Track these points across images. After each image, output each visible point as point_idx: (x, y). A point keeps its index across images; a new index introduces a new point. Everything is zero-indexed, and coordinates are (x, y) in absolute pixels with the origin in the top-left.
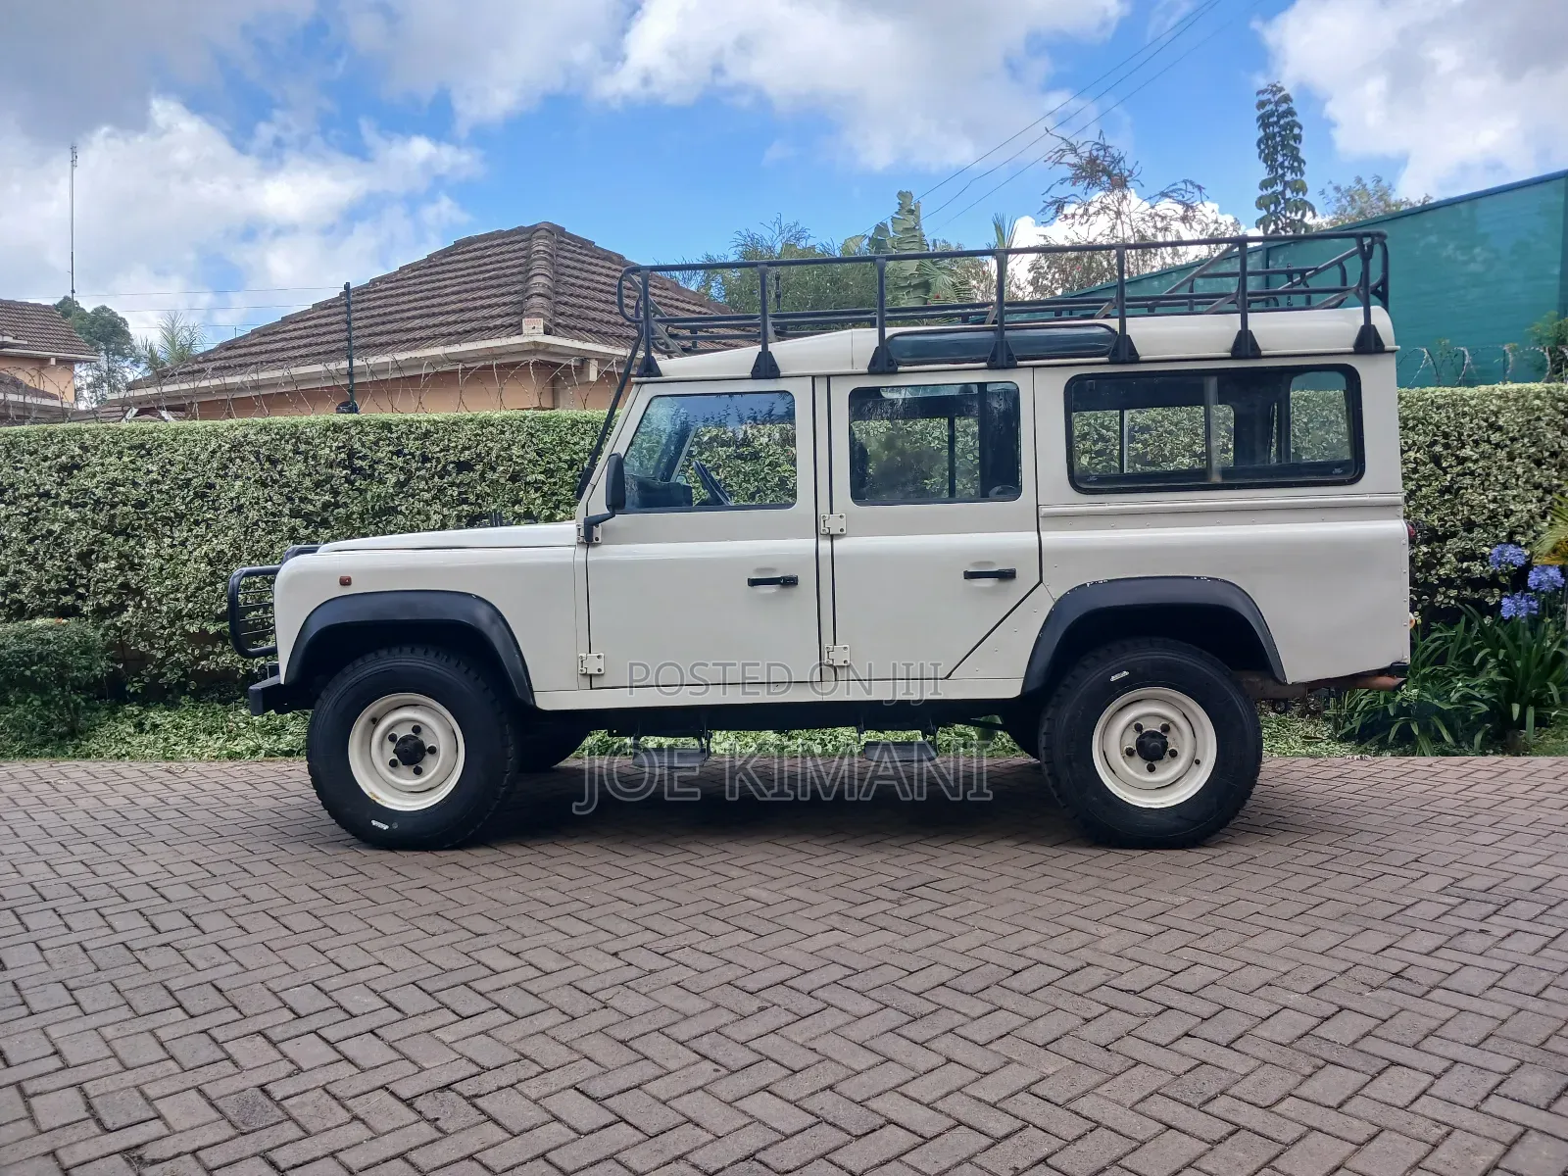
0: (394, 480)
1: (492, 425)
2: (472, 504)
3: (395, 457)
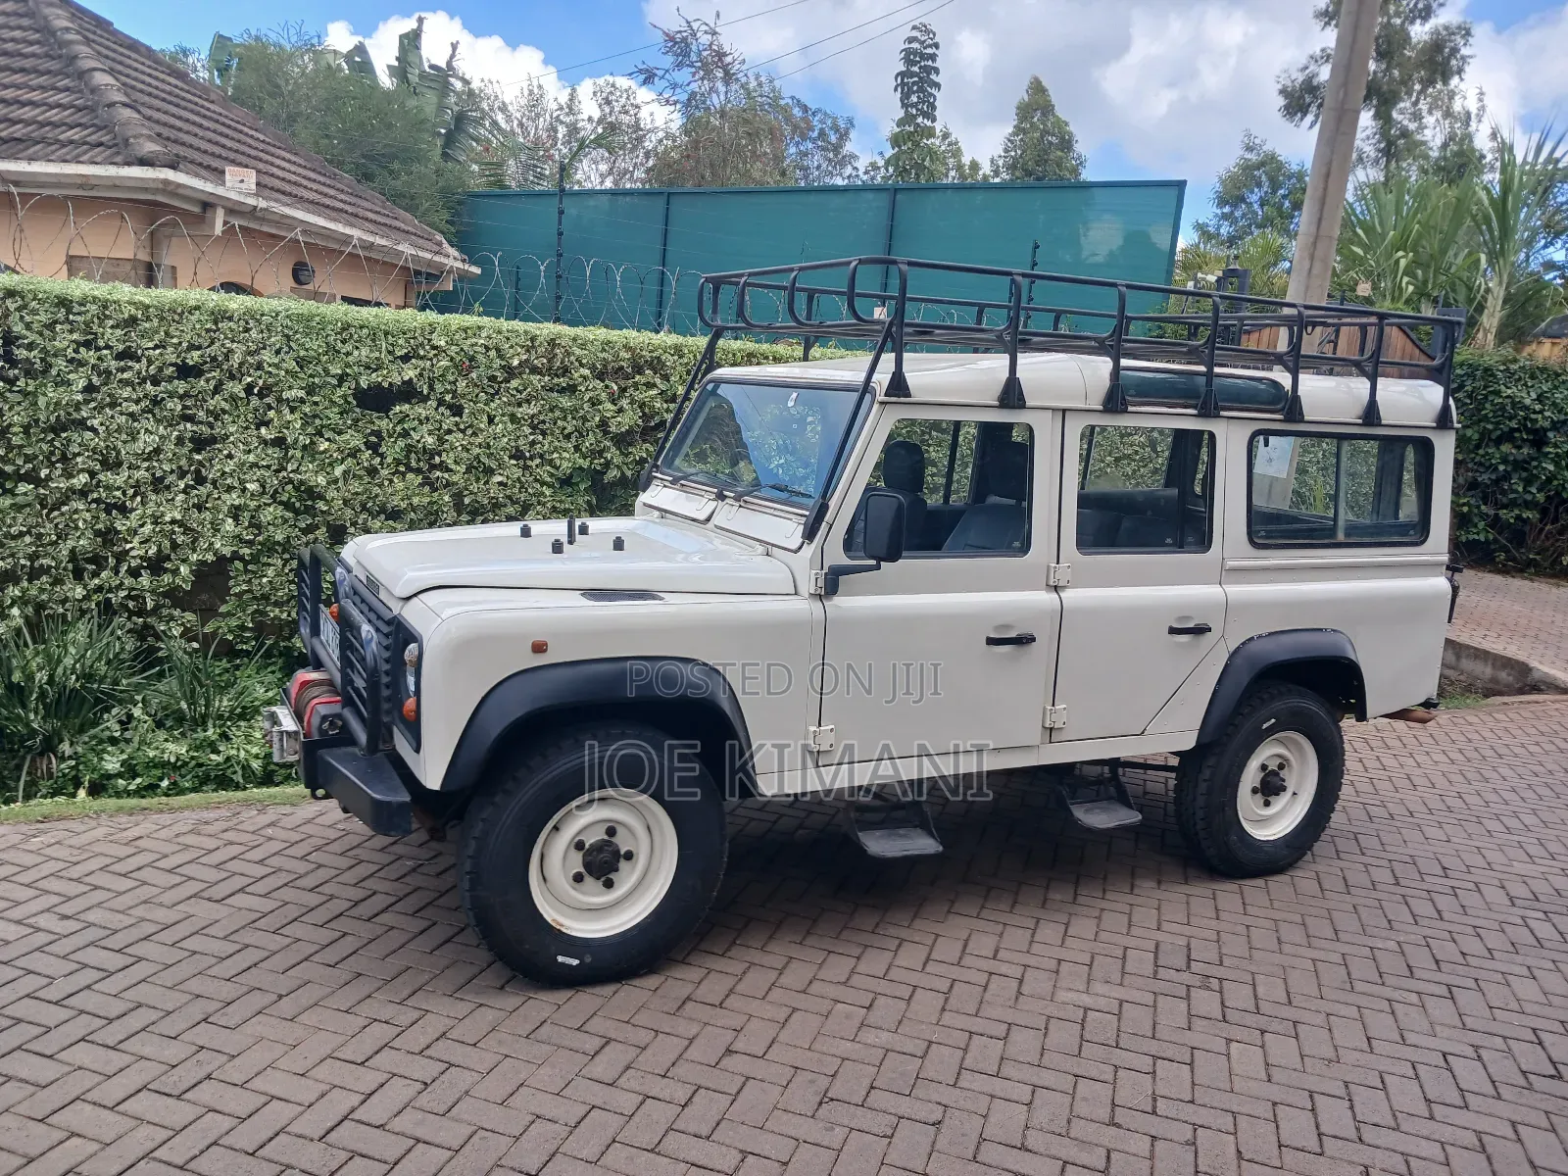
0: (82, 383)
1: (230, 319)
2: (201, 423)
3: (82, 349)
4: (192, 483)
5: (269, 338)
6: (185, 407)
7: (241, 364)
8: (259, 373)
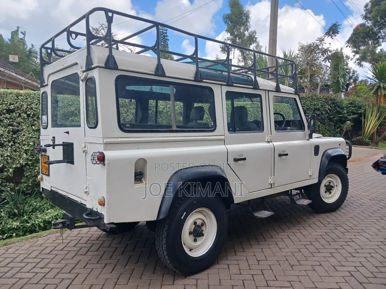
4: (13, 144)
5: (34, 101)
6: (10, 122)
7: (26, 109)
8: (32, 111)
